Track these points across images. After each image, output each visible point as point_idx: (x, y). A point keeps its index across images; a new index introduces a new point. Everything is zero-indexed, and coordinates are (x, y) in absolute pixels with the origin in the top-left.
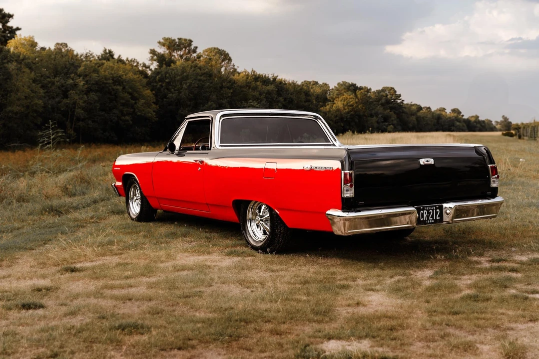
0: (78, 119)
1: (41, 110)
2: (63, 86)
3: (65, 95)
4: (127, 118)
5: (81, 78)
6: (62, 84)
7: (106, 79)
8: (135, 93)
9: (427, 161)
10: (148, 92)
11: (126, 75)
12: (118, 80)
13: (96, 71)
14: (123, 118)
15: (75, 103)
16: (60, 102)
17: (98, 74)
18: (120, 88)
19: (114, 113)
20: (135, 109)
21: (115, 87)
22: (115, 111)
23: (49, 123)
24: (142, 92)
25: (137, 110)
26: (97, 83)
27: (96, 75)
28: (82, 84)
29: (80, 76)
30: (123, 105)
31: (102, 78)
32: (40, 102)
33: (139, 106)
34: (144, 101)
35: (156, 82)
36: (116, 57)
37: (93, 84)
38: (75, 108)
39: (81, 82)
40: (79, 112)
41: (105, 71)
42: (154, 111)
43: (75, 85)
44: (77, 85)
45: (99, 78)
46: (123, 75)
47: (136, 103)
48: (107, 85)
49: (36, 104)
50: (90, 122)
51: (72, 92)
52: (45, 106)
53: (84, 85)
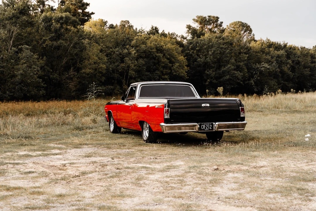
0: (131, 78)
1: (104, 72)
2: (120, 54)
3: (122, 61)
5: (133, 49)
6: (120, 53)
7: (151, 49)
8: (172, 58)
9: (206, 105)
10: (181, 58)
11: (166, 46)
12: (160, 49)
13: (144, 43)
15: (129, 67)
16: (118, 66)
17: (145, 45)
18: (161, 55)
19: (157, 74)
20: (171, 70)
21: (158, 55)
22: (157, 72)
23: (93, 84)
24: (177, 58)
25: (173, 71)
26: (145, 52)
27: (144, 46)
28: (133, 53)
29: (132, 47)
30: (164, 67)
31: (149, 48)
32: (104, 66)
33: (175, 68)
34: (179, 64)
35: (189, 50)
36: (160, 32)
37: (142, 53)
38: (129, 70)
39: (133, 51)
40: (132, 73)
41: (151, 43)
42: (186, 72)
43: (130, 53)
44: (131, 53)
45: (146, 48)
46: (163, 46)
47: (173, 66)
48: (152, 53)
49: (101, 67)
51: (127, 59)
52: (107, 69)
53: (135, 53)
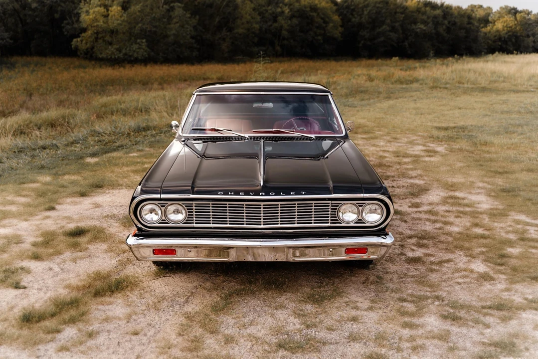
0: (284, 39)
1: (257, 32)
3: (275, 20)
4: (320, 38)
5: (287, 7)
6: (273, 12)
7: (305, 8)
8: (326, 18)
10: (336, 18)
11: (320, 4)
12: (314, 8)
14: (316, 38)
15: (282, 27)
16: (271, 25)
17: (299, 3)
18: (315, 14)
19: (310, 34)
20: (325, 31)
21: (311, 14)
22: (311, 32)
23: (260, 53)
24: (331, 17)
25: (327, 32)
26: (298, 11)
28: (287, 11)
29: (286, 5)
30: (317, 27)
31: (302, 7)
32: (257, 26)
33: (329, 28)
34: (333, 24)
35: (343, 9)
37: (296, 11)
38: (281, 30)
39: (287, 10)
40: (285, 33)
42: (340, 33)
43: (283, 12)
45: (300, 7)
46: (318, 4)
47: (326, 26)
48: (306, 12)
49: (254, 27)
50: (292, 41)
51: (280, 18)
52: (261, 29)
53: (289, 12)
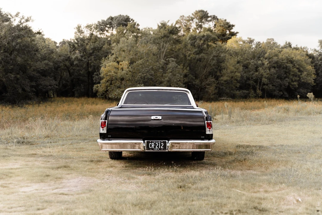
0: (264, 84)
1: (239, 79)
2: (255, 65)
3: (257, 71)
4: (295, 83)
5: (267, 60)
6: (255, 64)
7: (282, 60)
8: (301, 68)
9: (156, 117)
10: (310, 68)
11: (295, 57)
12: (291, 61)
13: (276, 55)
14: (292, 83)
15: (262, 75)
16: (253, 74)
17: (278, 57)
18: (291, 65)
19: (287, 81)
20: (300, 78)
21: (288, 65)
22: (287, 79)
24: (305, 67)
25: (301, 79)
26: (277, 62)
27: (277, 58)
28: (266, 63)
29: (266, 59)
30: (293, 75)
31: (280, 60)
32: (239, 75)
33: (303, 76)
34: (307, 73)
35: (318, 61)
37: (274, 63)
38: (262, 77)
39: (266, 62)
40: (264, 80)
41: (282, 56)
42: (314, 79)
43: (263, 64)
44: (264, 64)
45: (278, 60)
46: (293, 57)
47: (301, 74)
48: (283, 64)
49: (236, 76)
50: (271, 86)
51: (260, 69)
52: (242, 77)
53: (268, 64)
